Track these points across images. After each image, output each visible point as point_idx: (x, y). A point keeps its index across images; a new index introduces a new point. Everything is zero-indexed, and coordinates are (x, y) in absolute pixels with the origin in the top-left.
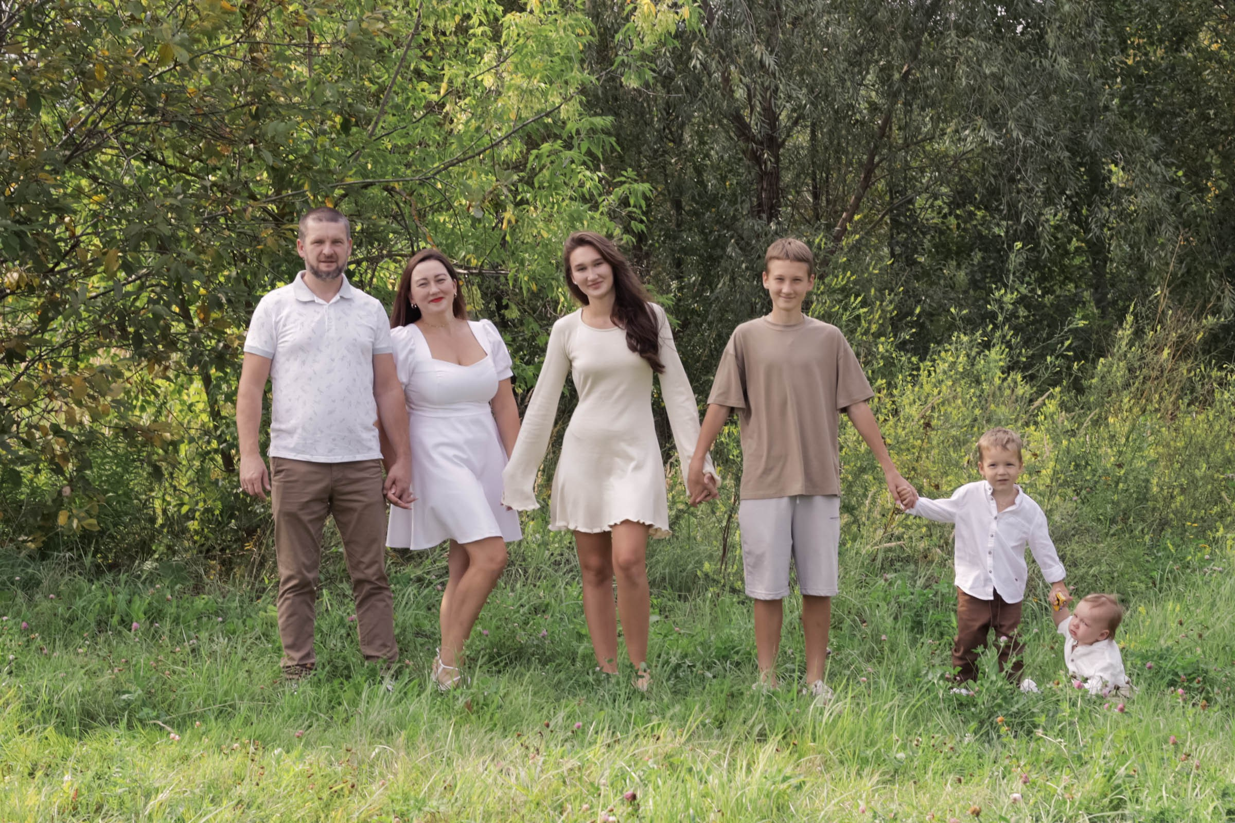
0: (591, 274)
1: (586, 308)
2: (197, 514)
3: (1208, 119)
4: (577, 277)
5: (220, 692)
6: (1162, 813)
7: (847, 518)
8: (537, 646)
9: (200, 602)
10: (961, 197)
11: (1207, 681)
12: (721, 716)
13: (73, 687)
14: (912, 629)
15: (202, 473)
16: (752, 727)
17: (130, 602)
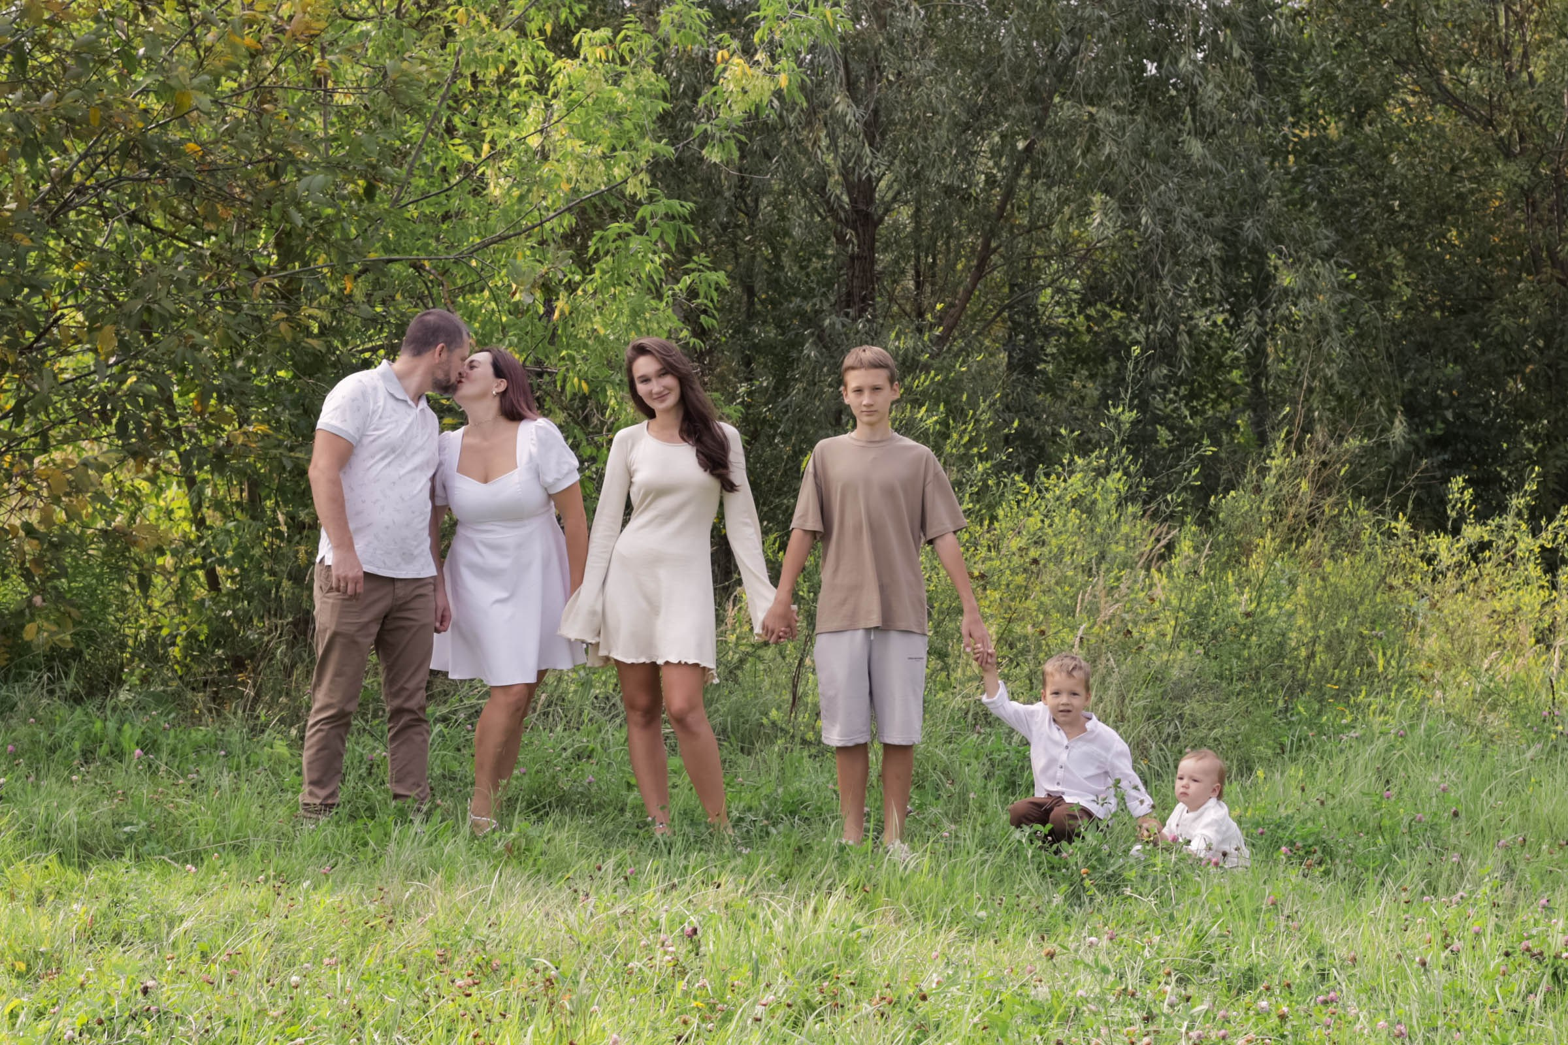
0: (656, 386)
1: (653, 422)
2: (179, 640)
3: (1391, 211)
4: (641, 388)
5: (233, 828)
6: (1250, 969)
7: (936, 663)
8: (582, 794)
9: (198, 734)
10: (1095, 292)
11: (1329, 853)
12: (787, 871)
13: (70, 815)
14: (1006, 788)
15: (182, 593)
16: (821, 882)
17: (119, 730)
